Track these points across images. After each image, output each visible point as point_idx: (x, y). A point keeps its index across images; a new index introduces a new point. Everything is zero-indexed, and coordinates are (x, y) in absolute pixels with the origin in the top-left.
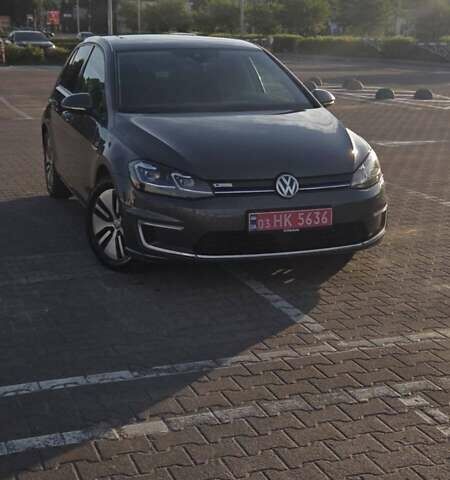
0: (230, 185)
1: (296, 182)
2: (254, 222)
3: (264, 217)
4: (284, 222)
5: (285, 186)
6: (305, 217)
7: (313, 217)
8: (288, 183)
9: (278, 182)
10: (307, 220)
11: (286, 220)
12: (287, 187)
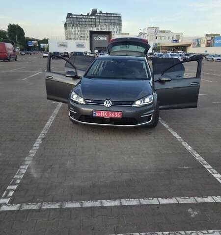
0: (90, 101)
1: (111, 102)
2: (95, 114)
3: (98, 112)
4: (104, 115)
5: (107, 103)
6: (112, 114)
7: (114, 114)
8: (108, 103)
9: (105, 102)
10: (112, 115)
11: (105, 114)
12: (108, 104)
